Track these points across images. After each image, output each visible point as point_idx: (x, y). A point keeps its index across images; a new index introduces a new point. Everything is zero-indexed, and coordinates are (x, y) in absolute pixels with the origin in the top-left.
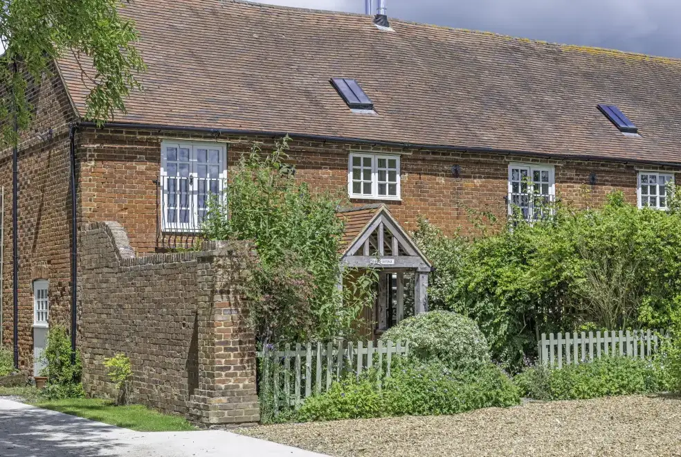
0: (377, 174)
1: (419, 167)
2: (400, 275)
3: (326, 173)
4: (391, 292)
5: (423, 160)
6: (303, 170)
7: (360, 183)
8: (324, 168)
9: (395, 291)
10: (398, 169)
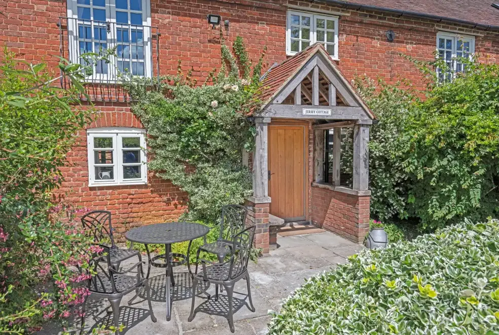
0: (315, 33)
1: (357, 29)
2: (337, 131)
3: (262, 29)
4: (328, 147)
5: (361, 23)
6: (238, 24)
7: (298, 42)
8: (261, 24)
9: (332, 146)
10: (336, 30)
